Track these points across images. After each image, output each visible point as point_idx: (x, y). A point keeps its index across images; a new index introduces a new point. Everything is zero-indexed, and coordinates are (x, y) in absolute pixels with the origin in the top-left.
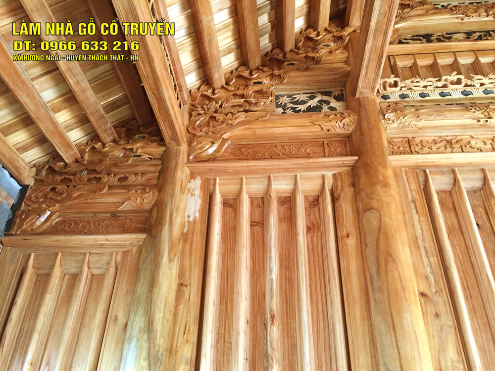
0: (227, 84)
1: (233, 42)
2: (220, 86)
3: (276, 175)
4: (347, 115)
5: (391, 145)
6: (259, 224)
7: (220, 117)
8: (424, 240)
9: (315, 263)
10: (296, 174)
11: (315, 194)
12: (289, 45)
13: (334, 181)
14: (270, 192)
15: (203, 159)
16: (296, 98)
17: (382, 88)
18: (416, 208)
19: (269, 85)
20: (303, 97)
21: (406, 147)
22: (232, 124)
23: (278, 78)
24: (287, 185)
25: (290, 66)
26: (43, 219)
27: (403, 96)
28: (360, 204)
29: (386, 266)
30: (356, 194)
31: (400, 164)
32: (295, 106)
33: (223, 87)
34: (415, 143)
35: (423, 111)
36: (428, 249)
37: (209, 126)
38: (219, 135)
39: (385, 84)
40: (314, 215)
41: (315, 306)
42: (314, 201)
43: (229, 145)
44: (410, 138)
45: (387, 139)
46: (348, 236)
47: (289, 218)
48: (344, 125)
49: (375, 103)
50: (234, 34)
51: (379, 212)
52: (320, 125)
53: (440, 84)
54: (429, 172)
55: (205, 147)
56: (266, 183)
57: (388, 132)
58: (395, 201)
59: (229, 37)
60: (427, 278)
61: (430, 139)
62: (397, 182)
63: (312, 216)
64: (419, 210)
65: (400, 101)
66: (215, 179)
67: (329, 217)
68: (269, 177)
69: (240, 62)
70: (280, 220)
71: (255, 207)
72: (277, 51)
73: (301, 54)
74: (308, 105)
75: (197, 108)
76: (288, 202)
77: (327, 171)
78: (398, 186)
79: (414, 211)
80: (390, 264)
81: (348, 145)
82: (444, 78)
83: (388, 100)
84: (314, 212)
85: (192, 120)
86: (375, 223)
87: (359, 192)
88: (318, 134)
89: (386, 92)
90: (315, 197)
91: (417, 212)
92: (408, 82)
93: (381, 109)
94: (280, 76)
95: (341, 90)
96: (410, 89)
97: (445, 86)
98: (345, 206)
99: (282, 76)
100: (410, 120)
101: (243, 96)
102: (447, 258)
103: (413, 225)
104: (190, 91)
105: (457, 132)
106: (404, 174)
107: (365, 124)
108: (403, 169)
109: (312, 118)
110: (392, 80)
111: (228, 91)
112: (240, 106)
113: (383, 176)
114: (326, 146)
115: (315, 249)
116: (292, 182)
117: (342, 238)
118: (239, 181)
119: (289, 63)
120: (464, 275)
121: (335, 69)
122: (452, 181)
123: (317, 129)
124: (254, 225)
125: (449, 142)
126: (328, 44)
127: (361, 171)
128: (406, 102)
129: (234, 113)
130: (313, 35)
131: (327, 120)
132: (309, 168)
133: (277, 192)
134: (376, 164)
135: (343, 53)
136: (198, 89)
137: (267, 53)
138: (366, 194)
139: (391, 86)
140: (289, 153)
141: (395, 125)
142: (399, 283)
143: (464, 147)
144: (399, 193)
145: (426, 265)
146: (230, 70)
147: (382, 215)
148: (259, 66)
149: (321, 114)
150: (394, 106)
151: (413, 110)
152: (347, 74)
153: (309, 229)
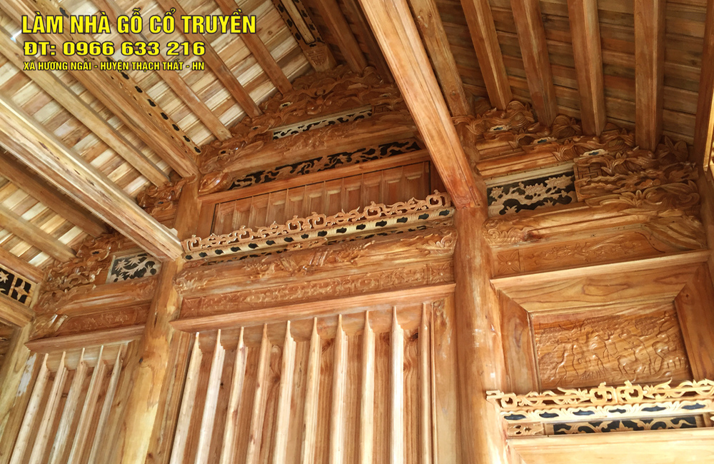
18: (176, 373)
32: (127, 271)
79: (174, 376)
103: (168, 390)
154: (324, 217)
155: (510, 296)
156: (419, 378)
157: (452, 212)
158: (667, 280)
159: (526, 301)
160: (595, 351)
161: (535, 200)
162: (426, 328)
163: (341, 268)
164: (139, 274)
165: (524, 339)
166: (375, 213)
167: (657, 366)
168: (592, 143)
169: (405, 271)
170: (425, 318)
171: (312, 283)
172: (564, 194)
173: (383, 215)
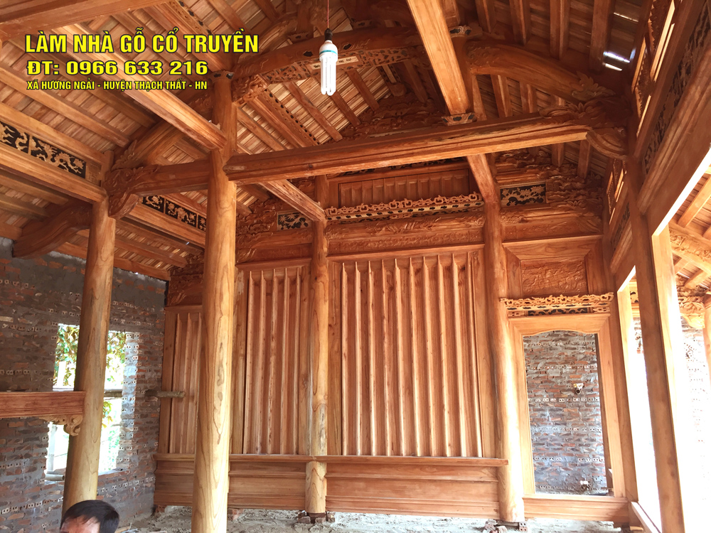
3: (276, 269)
7: (249, 236)
8: (335, 301)
10: (285, 268)
11: (293, 277)
13: (302, 271)
14: (274, 278)
16: (289, 217)
20: (292, 216)
21: (338, 248)
22: (255, 240)
24: (280, 274)
26: (179, 297)
27: (338, 218)
30: (310, 279)
32: (288, 223)
33: (250, 215)
34: (343, 245)
35: (344, 229)
37: (244, 242)
39: (329, 211)
43: (255, 252)
44: (341, 242)
47: (281, 292)
48: (307, 239)
49: (323, 224)
53: (356, 210)
54: (344, 264)
55: (243, 255)
56: (272, 273)
58: (323, 284)
61: (350, 243)
66: (249, 272)
67: (298, 290)
68: (273, 270)
71: (268, 285)
76: (281, 281)
77: (299, 266)
79: (334, 286)
80: (315, 315)
81: (308, 250)
82: (357, 207)
83: (332, 220)
86: (314, 295)
89: (330, 215)
92: (340, 210)
93: (327, 227)
96: (342, 213)
106: (333, 265)
108: (333, 262)
111: (253, 218)
112: (259, 228)
113: (320, 271)
114: (301, 249)
116: (283, 272)
118: (260, 273)
123: (295, 241)
127: (312, 267)
128: (341, 221)
129: (256, 233)
132: (290, 265)
141: (332, 237)
145: (334, 312)
150: (334, 224)
151: (340, 229)
154: (411, 201)
155: (511, 251)
156: (467, 289)
157: (482, 203)
158: (584, 247)
159: (519, 254)
160: (548, 279)
161: (525, 199)
162: (470, 266)
163: (422, 231)
164: (297, 225)
165: (517, 273)
166: (440, 201)
167: (574, 286)
168: (556, 172)
169: (457, 234)
170: (469, 260)
171: (406, 238)
172: (540, 197)
173: (445, 202)
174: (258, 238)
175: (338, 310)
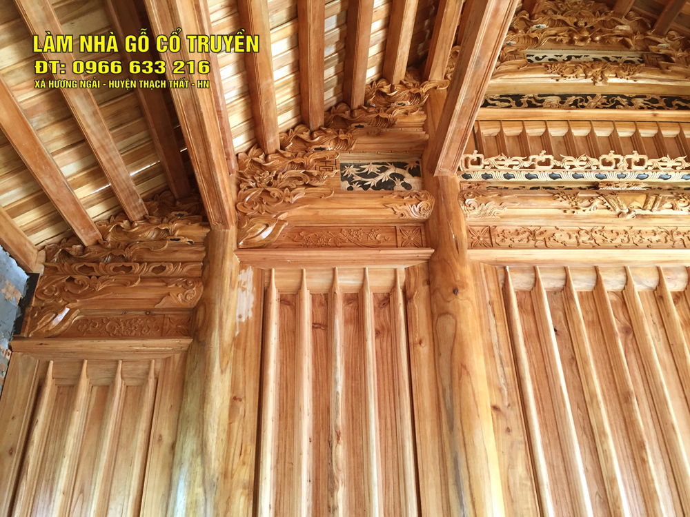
0: (283, 148)
1: (292, 99)
2: (274, 150)
3: (341, 267)
4: (424, 197)
5: (471, 236)
6: (323, 326)
7: (275, 192)
8: (499, 348)
9: (384, 373)
10: (364, 267)
11: (386, 291)
12: (358, 100)
13: (406, 277)
14: (335, 289)
15: (256, 246)
16: (364, 169)
17: (463, 165)
19: (333, 153)
20: (373, 169)
21: (487, 238)
22: (289, 202)
23: (343, 143)
24: (354, 280)
25: (359, 130)
26: (60, 317)
27: (486, 176)
28: (435, 305)
29: (460, 379)
30: (432, 294)
31: (479, 258)
33: (277, 152)
34: (496, 233)
35: (506, 197)
36: (504, 358)
37: (261, 202)
38: (274, 216)
39: (466, 160)
40: (384, 316)
41: (383, 421)
42: (384, 300)
43: (285, 227)
44: (491, 226)
45: (467, 227)
46: (420, 342)
47: (357, 320)
48: (420, 210)
49: (455, 183)
50: (294, 90)
51: (455, 318)
52: (393, 209)
53: (527, 164)
54: (509, 269)
55: (257, 231)
56: (331, 276)
57: (468, 219)
58: (472, 304)
59: (287, 94)
60: (500, 390)
61: (512, 229)
62: (475, 280)
63: (382, 318)
64: (496, 313)
65: (483, 182)
66: (271, 271)
67: (401, 321)
68: (334, 270)
69: (298, 120)
70: (346, 322)
71: (317, 304)
72: (343, 107)
73: (372, 113)
74: (378, 179)
75: (247, 178)
76: (355, 299)
77: (398, 264)
78: (476, 285)
80: (464, 377)
81: (423, 233)
82: (531, 157)
83: (470, 180)
84: (384, 312)
85: (241, 194)
86: (450, 330)
87: (434, 291)
88: (391, 218)
89: (467, 170)
90: (386, 295)
91: (494, 315)
92: (492, 159)
93: (462, 191)
94: (346, 140)
95: (417, 162)
96: (495, 168)
97: (532, 167)
98: (419, 307)
99: (349, 141)
100: (492, 206)
101: (301, 166)
102: (521, 368)
104: (237, 155)
105: (541, 222)
106: (483, 270)
107: (443, 210)
108: (482, 264)
109: (383, 199)
110: (474, 156)
111: (284, 157)
112: (300, 179)
113: (461, 275)
114: (398, 233)
115: (385, 357)
116: (360, 277)
117: (414, 344)
118: (299, 273)
119: (357, 124)
120: (538, 385)
121: (411, 136)
122: (533, 281)
123: (389, 212)
124: (316, 328)
125: (533, 234)
126: (404, 102)
127: (437, 267)
128: (490, 183)
129: (292, 187)
130: (386, 89)
131: (400, 202)
132: (380, 260)
133: (343, 288)
134: (454, 260)
135: (421, 115)
136: (247, 152)
137: (331, 108)
138: (442, 295)
139: (473, 163)
140: (356, 240)
141: (476, 212)
142: (472, 398)
143: (547, 240)
144: (477, 292)
145: (500, 376)
146: (286, 129)
147: (458, 321)
148: (322, 126)
149: (394, 195)
150: (475, 187)
151: (496, 195)
152: (425, 144)
153: (377, 333)
174: (297, 197)
175: (509, 370)
